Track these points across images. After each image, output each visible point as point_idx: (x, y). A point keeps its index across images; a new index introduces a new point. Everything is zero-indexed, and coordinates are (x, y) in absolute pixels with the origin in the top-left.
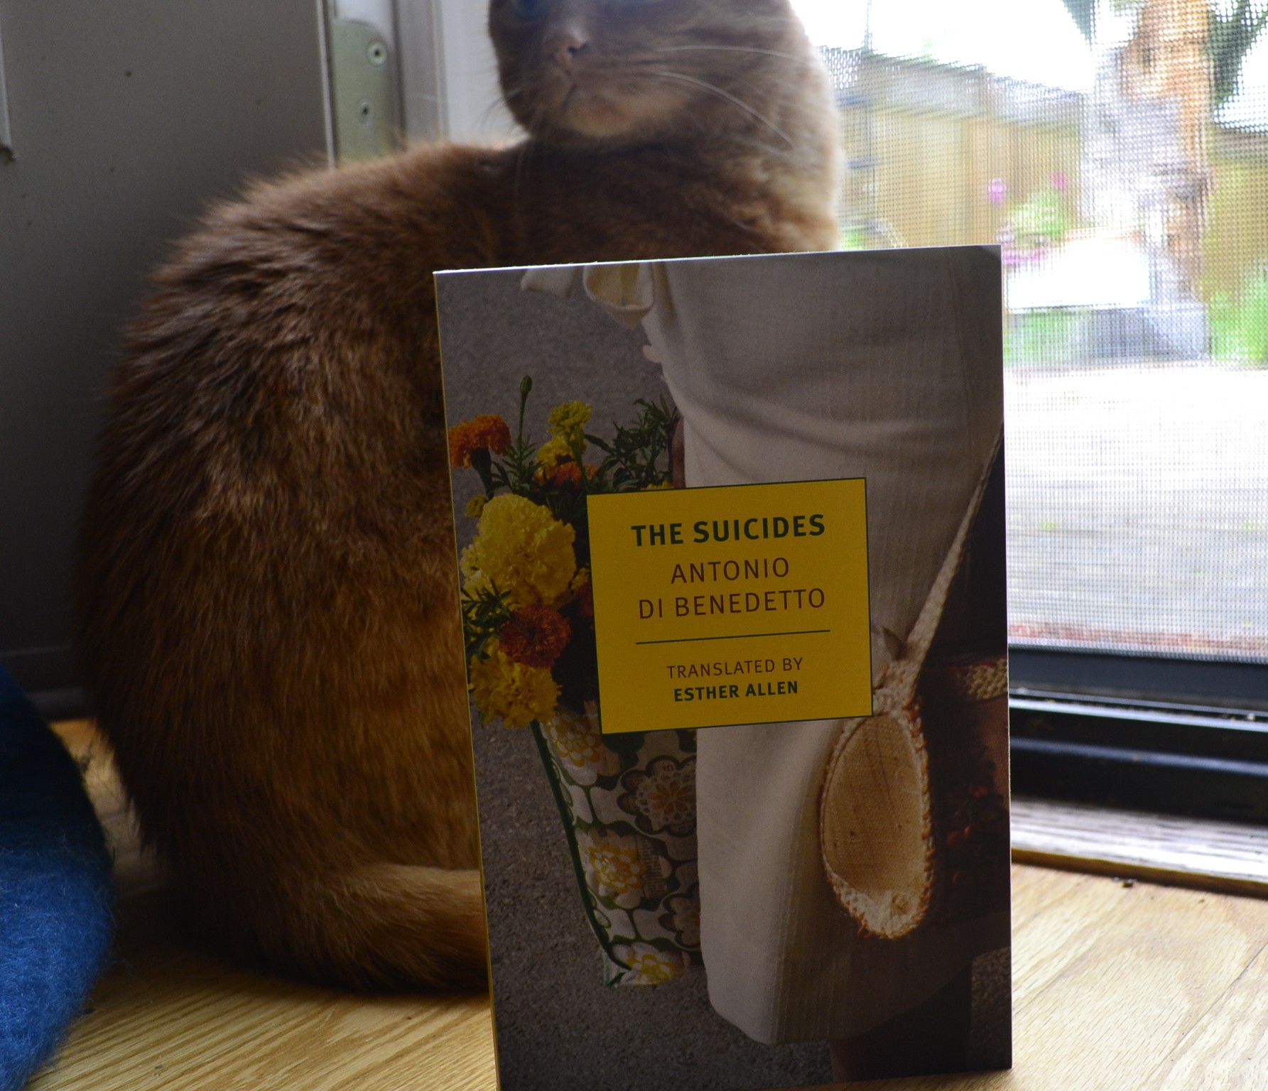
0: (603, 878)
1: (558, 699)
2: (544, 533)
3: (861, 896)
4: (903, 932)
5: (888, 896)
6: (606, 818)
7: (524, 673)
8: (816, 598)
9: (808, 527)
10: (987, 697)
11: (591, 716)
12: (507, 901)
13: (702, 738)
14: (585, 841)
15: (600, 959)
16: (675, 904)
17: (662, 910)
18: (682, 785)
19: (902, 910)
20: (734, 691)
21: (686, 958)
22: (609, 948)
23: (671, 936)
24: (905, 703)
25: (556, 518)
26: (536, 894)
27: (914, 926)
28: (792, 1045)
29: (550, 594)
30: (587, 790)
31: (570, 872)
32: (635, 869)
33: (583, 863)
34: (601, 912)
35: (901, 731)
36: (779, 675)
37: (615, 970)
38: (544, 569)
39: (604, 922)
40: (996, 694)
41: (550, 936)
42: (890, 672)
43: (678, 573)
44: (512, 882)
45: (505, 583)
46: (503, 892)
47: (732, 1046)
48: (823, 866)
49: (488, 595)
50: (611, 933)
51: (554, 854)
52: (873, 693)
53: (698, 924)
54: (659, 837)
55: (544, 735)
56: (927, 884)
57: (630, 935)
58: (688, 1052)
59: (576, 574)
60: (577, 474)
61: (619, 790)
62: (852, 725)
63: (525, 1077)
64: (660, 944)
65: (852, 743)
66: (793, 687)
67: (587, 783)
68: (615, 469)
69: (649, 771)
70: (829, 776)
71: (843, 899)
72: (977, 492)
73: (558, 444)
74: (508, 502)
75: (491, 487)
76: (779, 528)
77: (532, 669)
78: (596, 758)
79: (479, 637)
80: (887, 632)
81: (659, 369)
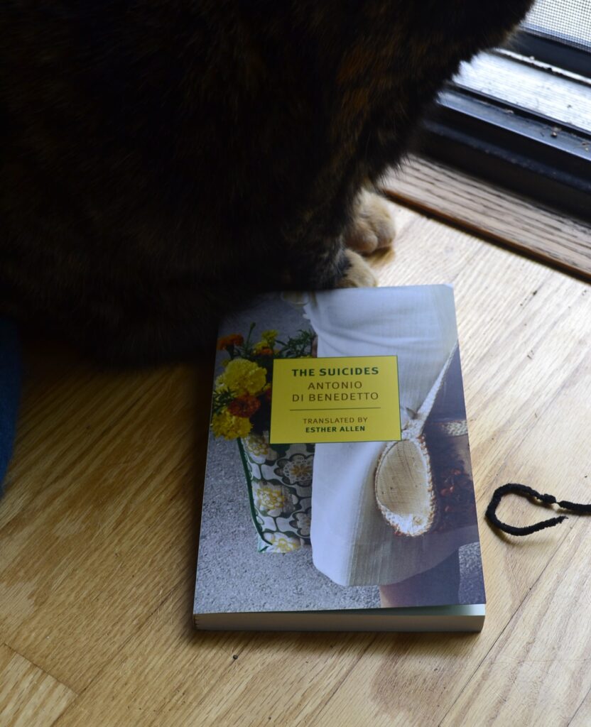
0: (263, 502)
1: (251, 430)
2: (253, 371)
3: (396, 516)
4: (420, 533)
5: (411, 516)
6: (267, 477)
7: (237, 420)
8: (374, 396)
9: (371, 371)
10: (458, 435)
11: (266, 436)
12: (213, 510)
13: (317, 447)
14: (255, 486)
15: (257, 539)
16: (298, 516)
17: (291, 518)
18: (306, 465)
19: (419, 523)
20: (334, 429)
21: (302, 541)
22: (262, 534)
23: (295, 531)
24: (418, 435)
25: (259, 366)
26: (228, 508)
27: (426, 531)
28: (358, 587)
29: (253, 392)
30: (260, 466)
31: (247, 499)
32: (280, 499)
33: (254, 496)
34: (260, 518)
35: (416, 447)
36: (356, 424)
37: (264, 544)
38: (252, 383)
39: (261, 522)
40: (463, 433)
41: (232, 527)
42: (409, 424)
43: (311, 386)
44: (217, 502)
45: (233, 388)
46: (212, 507)
47: (324, 586)
48: (376, 502)
49: (226, 392)
50: (264, 528)
51: (240, 491)
52: (401, 431)
53: (310, 526)
54: (293, 486)
55: (243, 443)
56: (432, 512)
57: (274, 529)
58: (299, 587)
59: (266, 385)
60: (271, 352)
61: (276, 466)
62: (392, 444)
63: (208, 594)
64: (289, 534)
65: (391, 451)
66: (363, 429)
67: (260, 462)
68: (287, 351)
69: (291, 459)
70: (380, 464)
71: (387, 517)
72: (448, 361)
73: (264, 343)
74: (239, 361)
75: (233, 357)
76: (358, 371)
77: (241, 418)
78: (266, 453)
79: (219, 407)
80: (408, 409)
81: (309, 321)
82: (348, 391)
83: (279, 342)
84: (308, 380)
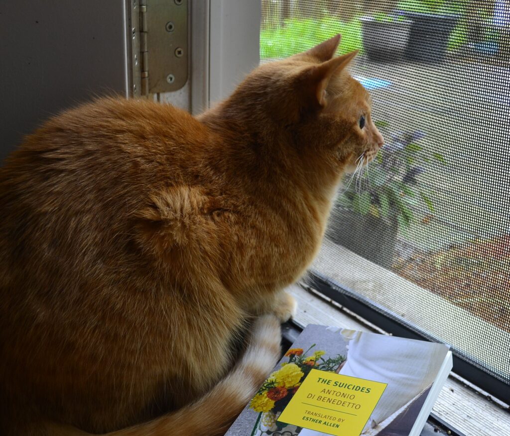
1: (272, 409)
2: (296, 373)
7: (268, 400)
8: (358, 407)
9: (365, 390)
11: (277, 415)
20: (320, 422)
25: (301, 371)
29: (288, 385)
30: (262, 432)
36: (336, 422)
38: (290, 380)
42: (368, 431)
43: (324, 391)
45: (278, 380)
49: (273, 382)
52: (360, 434)
55: (262, 416)
59: (298, 383)
60: (313, 364)
67: (264, 430)
68: (323, 365)
69: (283, 434)
72: (418, 395)
73: (313, 357)
74: (293, 365)
75: (290, 361)
76: (357, 388)
77: (270, 400)
78: (270, 426)
79: (263, 390)
80: (373, 421)
81: (348, 350)
82: (343, 399)
83: (322, 359)
84: (325, 386)
